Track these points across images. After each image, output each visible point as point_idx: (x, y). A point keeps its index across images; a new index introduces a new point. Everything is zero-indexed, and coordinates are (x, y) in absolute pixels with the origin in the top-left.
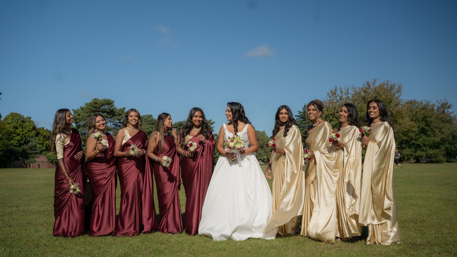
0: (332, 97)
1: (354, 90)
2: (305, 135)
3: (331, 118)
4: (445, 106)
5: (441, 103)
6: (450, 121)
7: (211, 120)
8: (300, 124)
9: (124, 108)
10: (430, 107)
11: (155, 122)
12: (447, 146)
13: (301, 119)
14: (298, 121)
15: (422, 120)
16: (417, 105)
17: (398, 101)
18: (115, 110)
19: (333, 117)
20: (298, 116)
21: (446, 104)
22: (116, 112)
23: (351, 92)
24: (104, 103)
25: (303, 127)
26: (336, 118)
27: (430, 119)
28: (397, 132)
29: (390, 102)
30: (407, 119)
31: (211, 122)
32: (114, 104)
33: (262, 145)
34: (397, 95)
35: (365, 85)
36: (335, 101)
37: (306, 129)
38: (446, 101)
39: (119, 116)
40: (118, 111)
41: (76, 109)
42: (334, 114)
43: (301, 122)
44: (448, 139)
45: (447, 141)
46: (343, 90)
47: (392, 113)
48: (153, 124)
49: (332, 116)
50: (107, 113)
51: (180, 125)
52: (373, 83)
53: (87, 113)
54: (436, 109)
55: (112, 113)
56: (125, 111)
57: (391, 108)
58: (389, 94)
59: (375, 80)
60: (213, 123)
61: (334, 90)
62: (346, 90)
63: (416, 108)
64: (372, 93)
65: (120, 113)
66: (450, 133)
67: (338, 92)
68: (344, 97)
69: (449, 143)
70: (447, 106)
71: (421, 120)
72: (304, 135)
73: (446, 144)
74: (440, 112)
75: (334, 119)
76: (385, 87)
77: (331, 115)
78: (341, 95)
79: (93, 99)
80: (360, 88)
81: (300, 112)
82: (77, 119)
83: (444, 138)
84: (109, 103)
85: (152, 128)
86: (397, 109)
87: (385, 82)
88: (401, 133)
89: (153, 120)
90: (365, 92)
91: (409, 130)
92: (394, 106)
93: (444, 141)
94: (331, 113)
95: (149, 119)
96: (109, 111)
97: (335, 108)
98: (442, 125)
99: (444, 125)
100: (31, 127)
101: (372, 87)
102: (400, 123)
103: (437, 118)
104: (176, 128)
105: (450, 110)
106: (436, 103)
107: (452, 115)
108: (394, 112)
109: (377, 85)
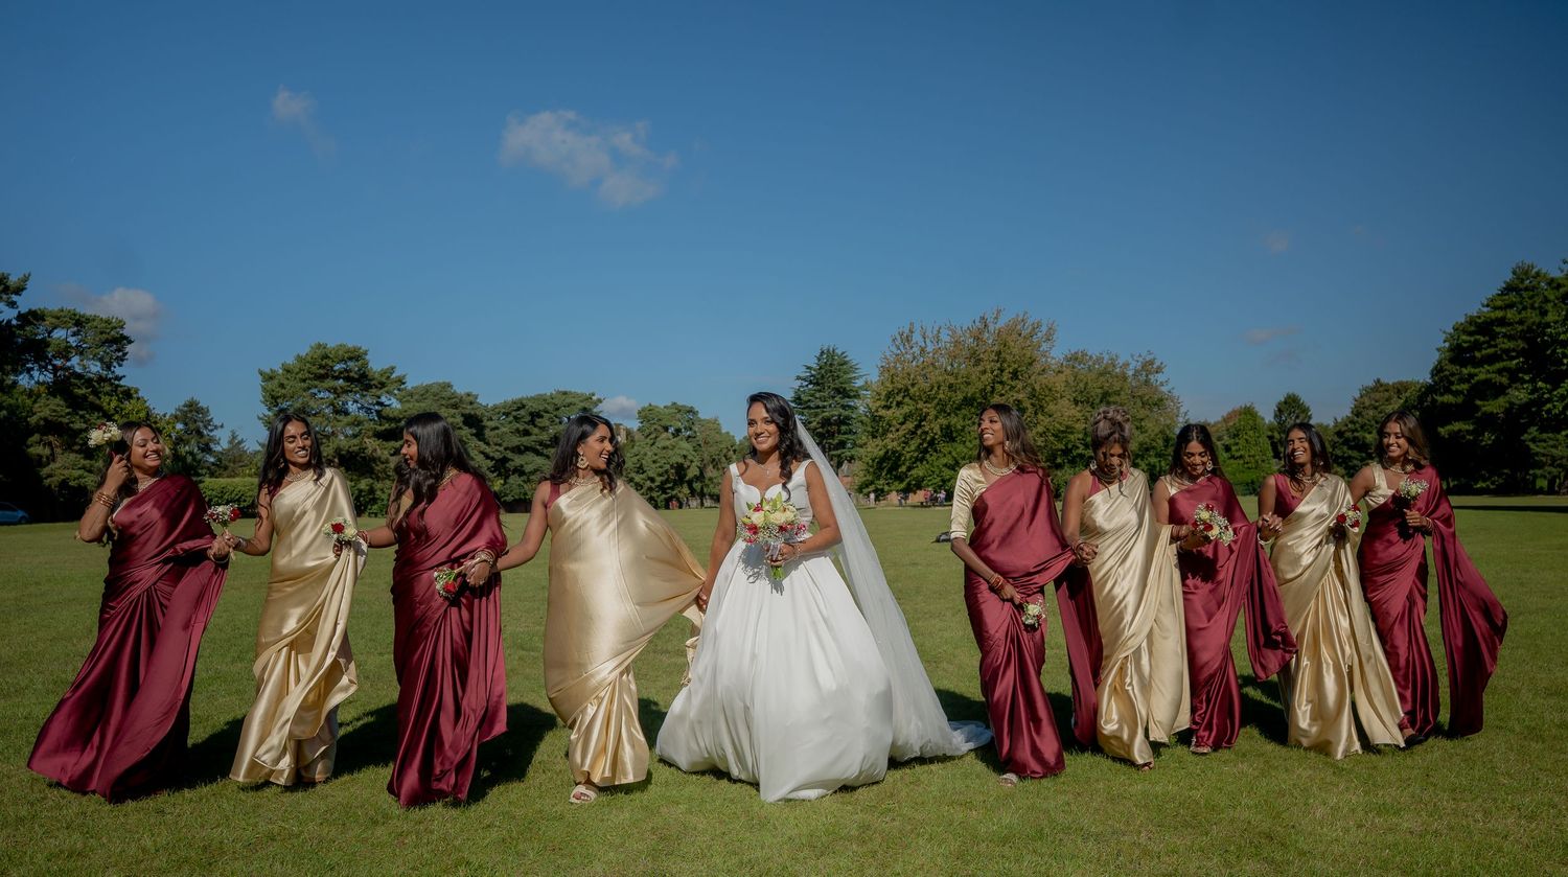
0: (901, 347)
1: (950, 333)
2: (822, 427)
3: (899, 398)
4: (1149, 367)
5: (1141, 359)
6: (1159, 403)
7: (593, 395)
8: (809, 401)
9: (393, 368)
10: (1118, 370)
11: (461, 400)
12: (1153, 460)
13: (811, 386)
14: (804, 392)
15: (1101, 401)
16: (1090, 363)
17: (1046, 361)
18: (370, 375)
19: (904, 397)
20: (804, 380)
21: (1151, 363)
22: (374, 379)
23: (945, 337)
24: (346, 355)
25: (818, 407)
26: (911, 398)
27: (1117, 397)
28: (1044, 433)
29: (1030, 364)
30: (1065, 402)
31: (594, 398)
32: (367, 357)
33: (716, 457)
34: (1044, 346)
35: (977, 323)
36: (909, 357)
37: (824, 414)
38: (1151, 357)
39: (381, 388)
40: (376, 376)
41: (268, 371)
42: (907, 390)
43: (812, 395)
44: (1154, 444)
45: (1153, 448)
46: (929, 334)
47: (1034, 389)
48: (455, 406)
49: (902, 394)
50: (348, 379)
51: (519, 409)
52: (996, 318)
53: (304, 381)
54: (1130, 373)
55: (363, 381)
56: (394, 376)
57: (1033, 378)
58: (1028, 343)
59: (999, 312)
60: (600, 401)
61: (907, 331)
62: (935, 332)
63: (1090, 371)
64: (990, 342)
65: (384, 380)
66: (1157, 430)
67: (917, 338)
68: (929, 349)
69: (1159, 455)
70: (1155, 366)
71: (1097, 401)
72: (820, 430)
73: (1150, 456)
74: (1139, 381)
75: (907, 400)
76: (1018, 327)
77: (900, 391)
78: (923, 345)
79: (313, 345)
80: (965, 328)
81: (808, 368)
82: (278, 397)
83: (1146, 443)
84: (356, 356)
85: (453, 416)
86: (1044, 381)
87: (1018, 315)
88: (1053, 435)
89: (454, 395)
90: (977, 338)
91: (1067, 427)
92: (1039, 374)
93: (1147, 450)
94: (900, 386)
95: (444, 394)
96: (356, 376)
97: (909, 374)
98: (1142, 413)
99: (1148, 412)
100: (142, 415)
101: (991, 327)
102: (1050, 413)
103: (1134, 397)
104: (507, 414)
105: (1161, 377)
106: (1130, 360)
107: (1164, 389)
108: (1037, 387)
109: (1001, 323)
